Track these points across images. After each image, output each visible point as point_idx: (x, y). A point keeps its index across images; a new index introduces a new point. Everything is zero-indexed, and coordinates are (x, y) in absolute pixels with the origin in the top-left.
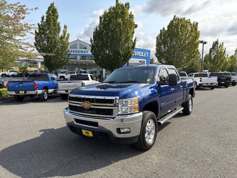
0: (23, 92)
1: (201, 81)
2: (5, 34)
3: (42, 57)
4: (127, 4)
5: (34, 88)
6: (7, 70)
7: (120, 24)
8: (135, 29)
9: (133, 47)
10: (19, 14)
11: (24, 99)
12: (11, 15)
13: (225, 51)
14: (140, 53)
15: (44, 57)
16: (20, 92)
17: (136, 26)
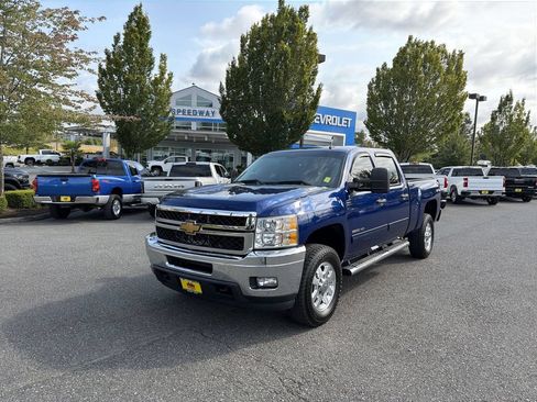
0: (69, 199)
1: (466, 185)
2: (33, 72)
3: (113, 124)
4: (304, 10)
5: (92, 190)
6: (37, 150)
7: (284, 53)
8: (319, 65)
9: (314, 105)
10: (65, 29)
11: (71, 215)
12: (47, 31)
13: (528, 118)
14: (332, 118)
15: (116, 123)
16: (62, 199)
17: (322, 59)
